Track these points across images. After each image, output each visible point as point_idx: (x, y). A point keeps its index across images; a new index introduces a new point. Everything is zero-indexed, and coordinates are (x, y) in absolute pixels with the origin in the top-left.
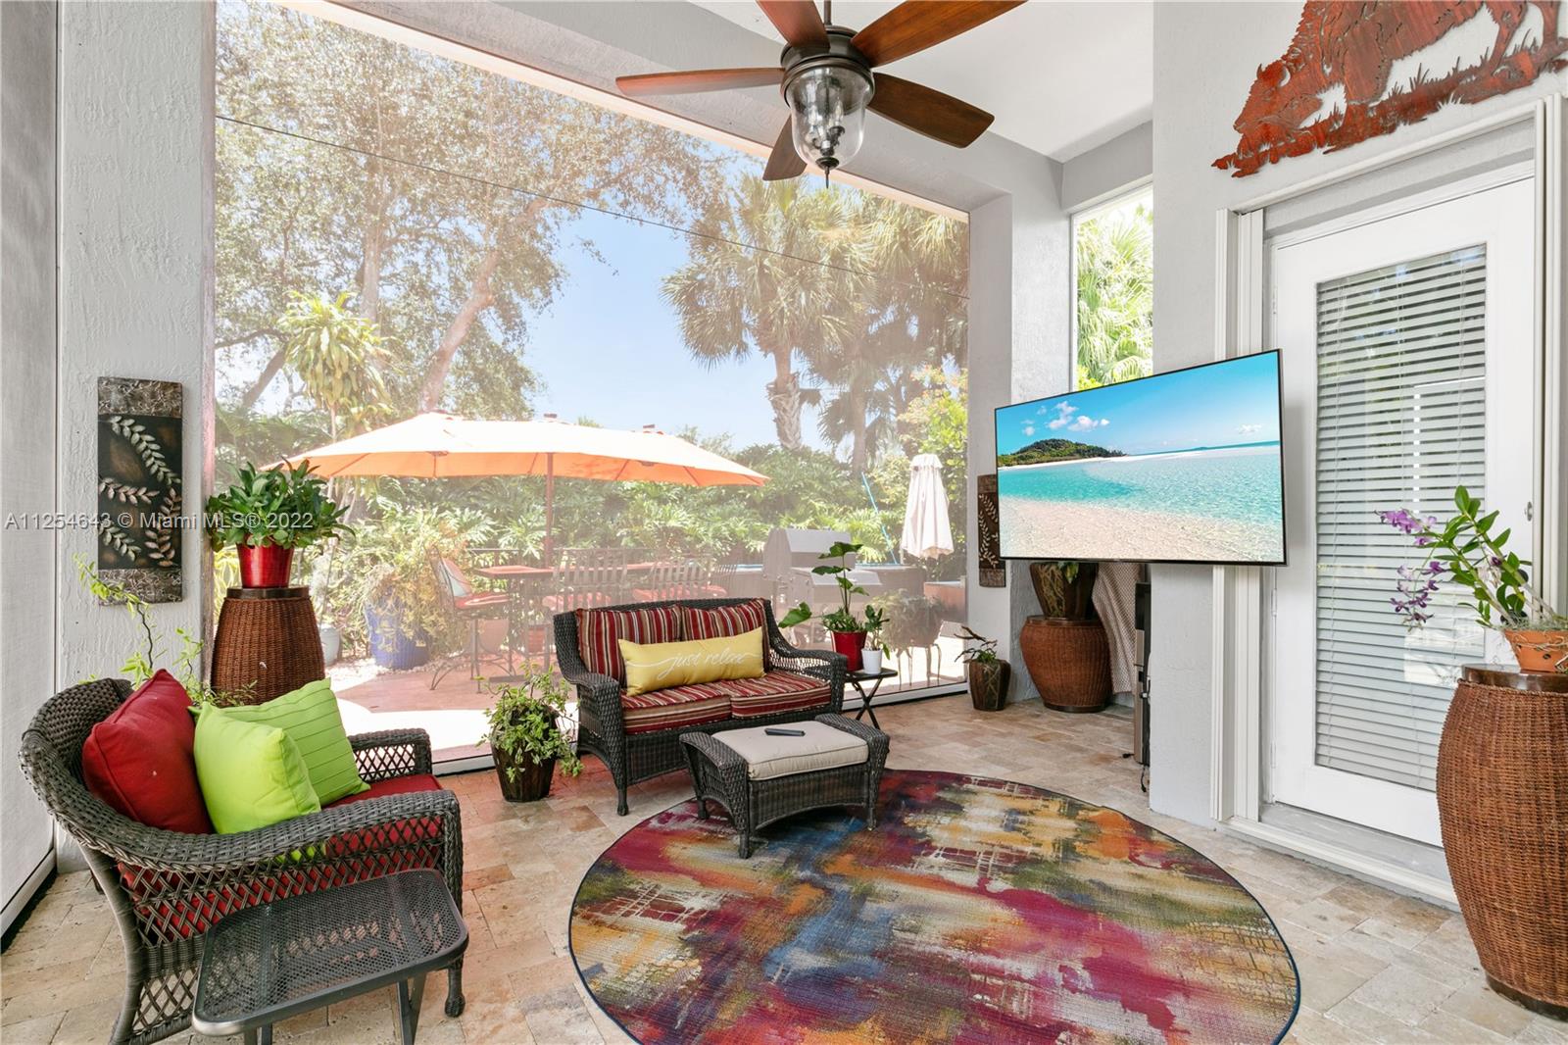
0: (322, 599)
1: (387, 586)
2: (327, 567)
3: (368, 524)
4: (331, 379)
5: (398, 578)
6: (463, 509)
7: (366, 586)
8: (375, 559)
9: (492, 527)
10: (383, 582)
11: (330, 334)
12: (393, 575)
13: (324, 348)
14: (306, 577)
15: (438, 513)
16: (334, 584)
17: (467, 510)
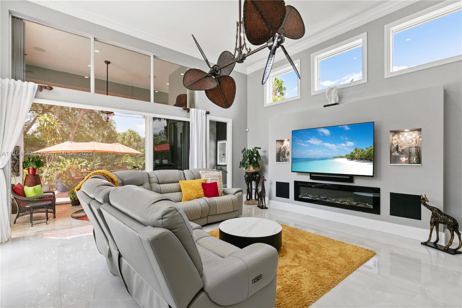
0: (45, 178)
1: (60, 175)
2: (46, 172)
3: (56, 163)
4: (47, 133)
5: (62, 174)
6: (80, 159)
7: (55, 175)
8: (57, 170)
9: (87, 162)
10: (59, 174)
11: (47, 123)
12: (61, 173)
13: (45, 126)
14: (42, 174)
15: (74, 160)
16: (48, 175)
17: (81, 159)
